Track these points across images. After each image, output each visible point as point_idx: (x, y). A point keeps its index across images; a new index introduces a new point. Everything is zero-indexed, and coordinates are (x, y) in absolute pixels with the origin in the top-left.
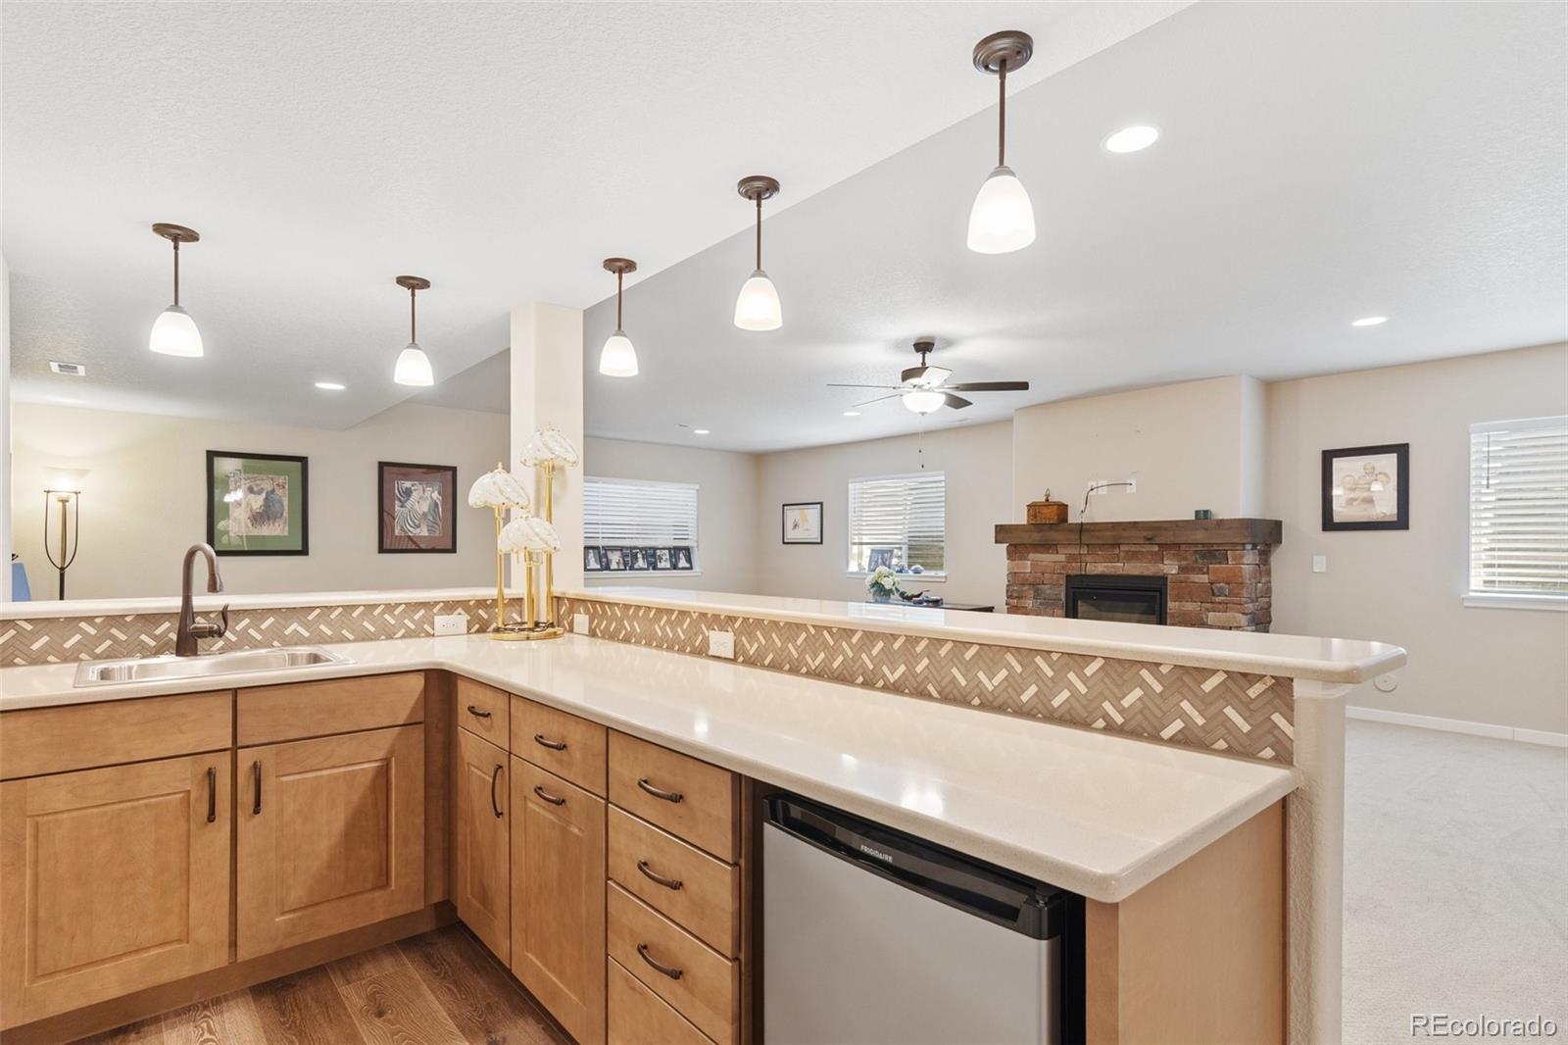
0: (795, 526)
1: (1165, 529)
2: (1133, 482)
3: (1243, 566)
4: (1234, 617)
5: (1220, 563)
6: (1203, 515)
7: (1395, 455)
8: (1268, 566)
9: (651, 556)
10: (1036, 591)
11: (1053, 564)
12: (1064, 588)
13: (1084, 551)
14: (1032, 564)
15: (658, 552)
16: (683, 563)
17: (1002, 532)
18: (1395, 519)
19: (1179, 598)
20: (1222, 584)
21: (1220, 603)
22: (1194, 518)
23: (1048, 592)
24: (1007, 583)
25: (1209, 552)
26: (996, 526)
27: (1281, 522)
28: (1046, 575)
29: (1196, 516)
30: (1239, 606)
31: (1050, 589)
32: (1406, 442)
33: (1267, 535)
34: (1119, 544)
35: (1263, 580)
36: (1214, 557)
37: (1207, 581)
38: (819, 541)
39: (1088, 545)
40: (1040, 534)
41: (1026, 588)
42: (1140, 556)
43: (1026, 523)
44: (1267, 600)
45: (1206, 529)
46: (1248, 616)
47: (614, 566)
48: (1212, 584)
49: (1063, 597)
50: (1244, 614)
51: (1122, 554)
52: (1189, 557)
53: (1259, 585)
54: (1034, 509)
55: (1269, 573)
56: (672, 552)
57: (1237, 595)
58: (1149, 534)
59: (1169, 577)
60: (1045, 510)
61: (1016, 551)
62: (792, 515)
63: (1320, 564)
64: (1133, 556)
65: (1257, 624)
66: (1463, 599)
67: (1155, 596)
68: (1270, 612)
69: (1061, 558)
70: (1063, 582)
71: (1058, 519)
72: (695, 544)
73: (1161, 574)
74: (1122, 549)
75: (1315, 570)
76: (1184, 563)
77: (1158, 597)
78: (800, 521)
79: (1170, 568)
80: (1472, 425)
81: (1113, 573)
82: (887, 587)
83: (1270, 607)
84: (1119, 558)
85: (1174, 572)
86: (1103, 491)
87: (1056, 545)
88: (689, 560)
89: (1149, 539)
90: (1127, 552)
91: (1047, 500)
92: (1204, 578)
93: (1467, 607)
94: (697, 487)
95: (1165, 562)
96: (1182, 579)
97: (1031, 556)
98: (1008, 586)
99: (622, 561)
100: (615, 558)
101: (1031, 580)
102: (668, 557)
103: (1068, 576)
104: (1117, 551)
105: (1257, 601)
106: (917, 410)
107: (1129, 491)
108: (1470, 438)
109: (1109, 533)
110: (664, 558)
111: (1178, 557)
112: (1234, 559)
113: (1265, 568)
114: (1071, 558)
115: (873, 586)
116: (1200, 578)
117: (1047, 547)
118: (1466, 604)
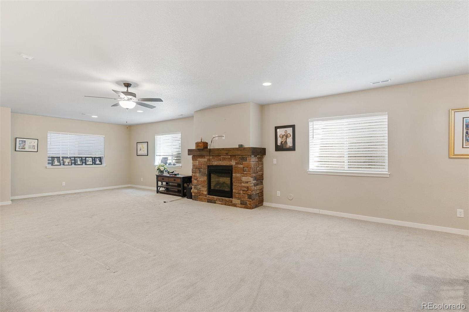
0: (140, 150)
1: (231, 151)
2: (224, 135)
3: (251, 162)
4: (249, 178)
5: (245, 161)
6: (241, 146)
7: (292, 128)
8: (262, 162)
9: (84, 161)
10: (200, 170)
11: (203, 162)
12: (207, 170)
13: (211, 157)
14: (198, 162)
15: (87, 159)
16: (98, 162)
17: (190, 152)
18: (292, 148)
19: (235, 173)
20: (246, 168)
21: (245, 174)
22: (238, 147)
23: (203, 171)
24: (192, 168)
25: (243, 158)
26: (188, 150)
27: (265, 148)
28: (202, 165)
29: (239, 146)
30: (250, 175)
31: (203, 170)
32: (294, 124)
33: (260, 153)
34: (220, 155)
35: (260, 166)
36: (244, 159)
37: (242, 167)
38: (147, 155)
39: (213, 156)
40: (200, 152)
41: (197, 170)
42: (226, 159)
43: (195, 149)
44: (262, 172)
45: (241, 151)
46: (254, 178)
47: (66, 163)
48: (243, 168)
49: (207, 172)
50: (251, 177)
51: (221, 159)
52: (238, 159)
53: (258, 168)
54: (197, 144)
55: (262, 164)
56: (93, 159)
57: (250, 171)
58: (226, 152)
59: (233, 166)
60: (200, 145)
61: (194, 158)
62: (140, 146)
63: (275, 161)
64: (224, 159)
65: (257, 180)
66: (308, 172)
67: (230, 172)
68: (263, 176)
69: (206, 160)
70: (206, 168)
71: (204, 147)
72: (104, 156)
73: (231, 165)
74: (221, 157)
75: (274, 163)
76: (237, 161)
77: (230, 173)
78: (142, 148)
79: (233, 163)
80: (309, 119)
81: (219, 165)
82: (162, 170)
83: (263, 175)
84: (220, 160)
85: (234, 164)
86: (217, 138)
87: (204, 156)
88: (100, 161)
89: (227, 154)
90: (223, 158)
91: (201, 141)
92: (242, 166)
93: (309, 174)
94: (104, 136)
95: (232, 161)
96: (236, 166)
97: (198, 159)
98: (192, 169)
99: (70, 162)
100: (67, 161)
101: (198, 167)
102: (91, 160)
103: (208, 166)
104: (220, 158)
105: (257, 173)
106: (125, 107)
107: (223, 138)
108: (309, 123)
109: (217, 152)
110: (90, 161)
111: (235, 159)
112: (249, 160)
113: (260, 162)
114: (209, 160)
115: (158, 170)
116: (241, 166)
117: (202, 156)
118: (308, 173)
